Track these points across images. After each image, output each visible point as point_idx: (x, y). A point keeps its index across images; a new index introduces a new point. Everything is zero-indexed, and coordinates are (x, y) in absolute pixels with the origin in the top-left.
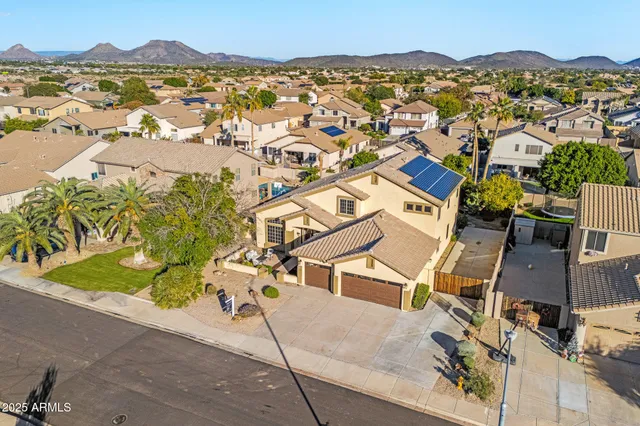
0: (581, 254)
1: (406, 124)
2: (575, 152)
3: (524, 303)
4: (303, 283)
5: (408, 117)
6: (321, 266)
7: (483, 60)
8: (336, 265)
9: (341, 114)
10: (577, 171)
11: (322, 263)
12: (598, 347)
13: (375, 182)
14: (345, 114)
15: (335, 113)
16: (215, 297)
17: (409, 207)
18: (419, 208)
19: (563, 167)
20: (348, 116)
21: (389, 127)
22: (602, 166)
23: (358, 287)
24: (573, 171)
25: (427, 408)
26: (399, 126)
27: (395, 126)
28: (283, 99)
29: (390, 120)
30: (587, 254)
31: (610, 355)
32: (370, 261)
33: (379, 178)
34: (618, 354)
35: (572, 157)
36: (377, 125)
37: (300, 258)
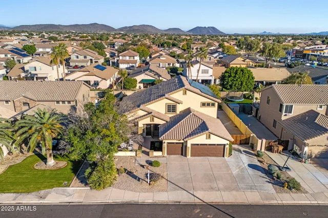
0: (283, 116)
1: (127, 62)
2: (237, 71)
3: (274, 142)
4: (166, 155)
5: (127, 58)
6: (177, 143)
7: (128, 29)
8: (188, 141)
9: (89, 58)
10: (239, 80)
11: (178, 142)
12: (311, 154)
13: (185, 93)
14: (91, 58)
15: (85, 57)
16: (124, 174)
17: (203, 104)
18: (208, 104)
19: (233, 78)
20: (93, 59)
21: (118, 64)
22: (247, 77)
23: (200, 151)
24: (237, 80)
25: (283, 202)
26: (124, 63)
27: (121, 63)
28: (41, 50)
29: (118, 60)
30: (285, 115)
31: (316, 157)
32: (208, 135)
33: (187, 91)
34: (318, 156)
35: (236, 73)
36: (111, 63)
37: (164, 141)
